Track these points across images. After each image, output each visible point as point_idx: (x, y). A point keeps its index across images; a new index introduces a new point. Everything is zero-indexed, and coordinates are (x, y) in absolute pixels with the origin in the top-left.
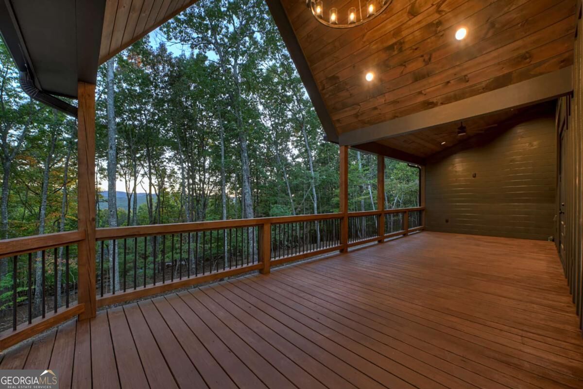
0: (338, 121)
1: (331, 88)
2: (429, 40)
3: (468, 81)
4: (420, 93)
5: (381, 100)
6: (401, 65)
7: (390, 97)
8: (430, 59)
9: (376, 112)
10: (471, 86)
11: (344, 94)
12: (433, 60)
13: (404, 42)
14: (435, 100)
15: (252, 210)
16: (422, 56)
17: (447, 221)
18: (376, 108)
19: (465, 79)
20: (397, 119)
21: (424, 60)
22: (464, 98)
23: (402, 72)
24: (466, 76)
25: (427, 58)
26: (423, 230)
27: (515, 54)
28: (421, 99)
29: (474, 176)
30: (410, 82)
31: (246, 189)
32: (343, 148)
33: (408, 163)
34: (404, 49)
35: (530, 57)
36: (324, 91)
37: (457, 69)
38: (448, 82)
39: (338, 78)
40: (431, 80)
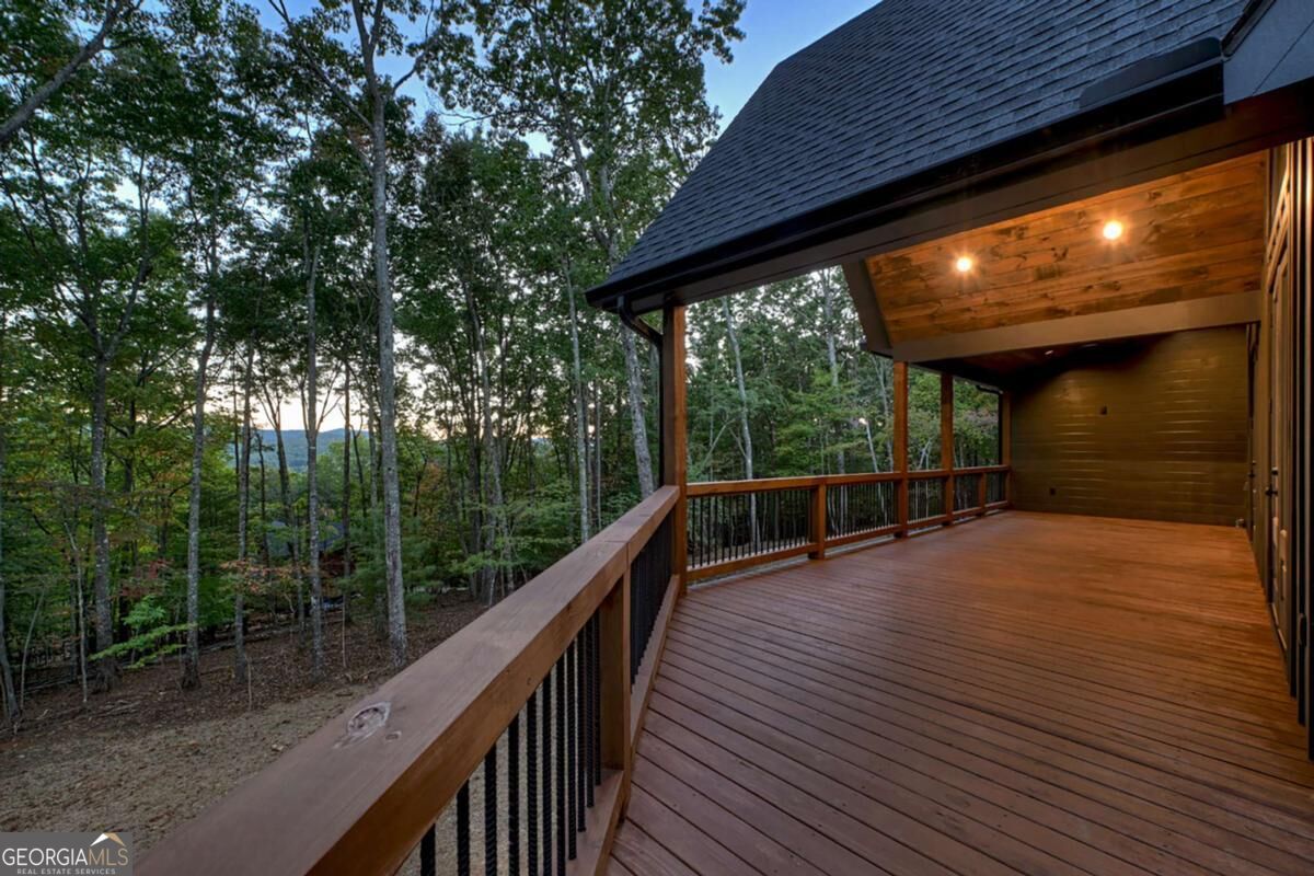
0: (896, 322)
1: (894, 273)
2: (1065, 232)
3: (1118, 290)
4: (1045, 296)
5: (979, 299)
6: (1019, 256)
7: (993, 297)
8: (1064, 255)
9: (967, 316)
10: (1123, 296)
11: (916, 284)
12: (1068, 256)
13: (1027, 228)
14: (1067, 308)
15: (649, 470)
16: (1053, 249)
17: (1053, 492)
18: (969, 310)
19: (1115, 286)
20: (1001, 328)
21: (1056, 255)
22: (1111, 310)
23: (1019, 266)
24: (1116, 282)
25: (1060, 252)
26: (1005, 508)
27: (1186, 266)
28: (1044, 304)
29: (1104, 412)
30: (1030, 280)
31: (638, 427)
32: (901, 366)
33: (978, 383)
34: (1025, 236)
35: (1206, 272)
36: (879, 276)
37: (1105, 272)
38: (1090, 287)
39: (908, 260)
40: (1063, 281)
